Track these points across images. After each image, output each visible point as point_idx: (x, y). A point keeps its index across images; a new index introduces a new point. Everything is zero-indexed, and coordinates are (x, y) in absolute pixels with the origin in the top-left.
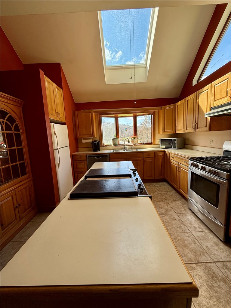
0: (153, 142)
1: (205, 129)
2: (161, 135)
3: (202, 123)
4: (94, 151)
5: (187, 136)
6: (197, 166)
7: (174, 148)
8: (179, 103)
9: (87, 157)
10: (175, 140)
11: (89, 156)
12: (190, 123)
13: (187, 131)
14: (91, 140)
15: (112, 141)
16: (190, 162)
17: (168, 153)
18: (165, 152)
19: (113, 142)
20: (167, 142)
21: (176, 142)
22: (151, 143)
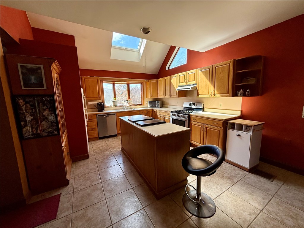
0: (143, 103)
1: (176, 96)
2: (148, 99)
3: (174, 93)
4: (99, 111)
5: (164, 100)
6: (175, 115)
7: (158, 107)
8: (160, 79)
9: (98, 116)
10: (158, 102)
11: (99, 115)
12: (168, 92)
13: (166, 97)
14: (96, 102)
15: (112, 103)
16: (171, 114)
17: (155, 111)
18: (153, 110)
19: (114, 103)
20: (153, 103)
21: (159, 103)
22: (141, 105)
